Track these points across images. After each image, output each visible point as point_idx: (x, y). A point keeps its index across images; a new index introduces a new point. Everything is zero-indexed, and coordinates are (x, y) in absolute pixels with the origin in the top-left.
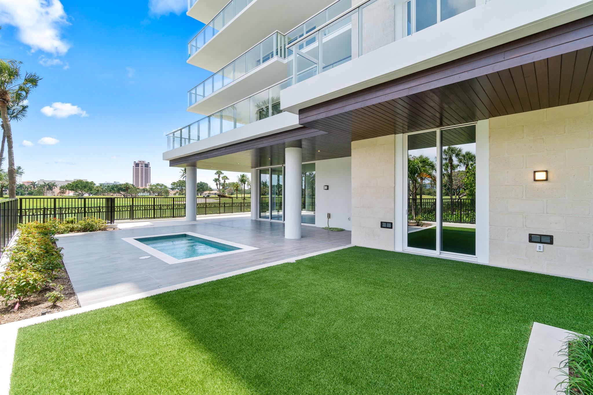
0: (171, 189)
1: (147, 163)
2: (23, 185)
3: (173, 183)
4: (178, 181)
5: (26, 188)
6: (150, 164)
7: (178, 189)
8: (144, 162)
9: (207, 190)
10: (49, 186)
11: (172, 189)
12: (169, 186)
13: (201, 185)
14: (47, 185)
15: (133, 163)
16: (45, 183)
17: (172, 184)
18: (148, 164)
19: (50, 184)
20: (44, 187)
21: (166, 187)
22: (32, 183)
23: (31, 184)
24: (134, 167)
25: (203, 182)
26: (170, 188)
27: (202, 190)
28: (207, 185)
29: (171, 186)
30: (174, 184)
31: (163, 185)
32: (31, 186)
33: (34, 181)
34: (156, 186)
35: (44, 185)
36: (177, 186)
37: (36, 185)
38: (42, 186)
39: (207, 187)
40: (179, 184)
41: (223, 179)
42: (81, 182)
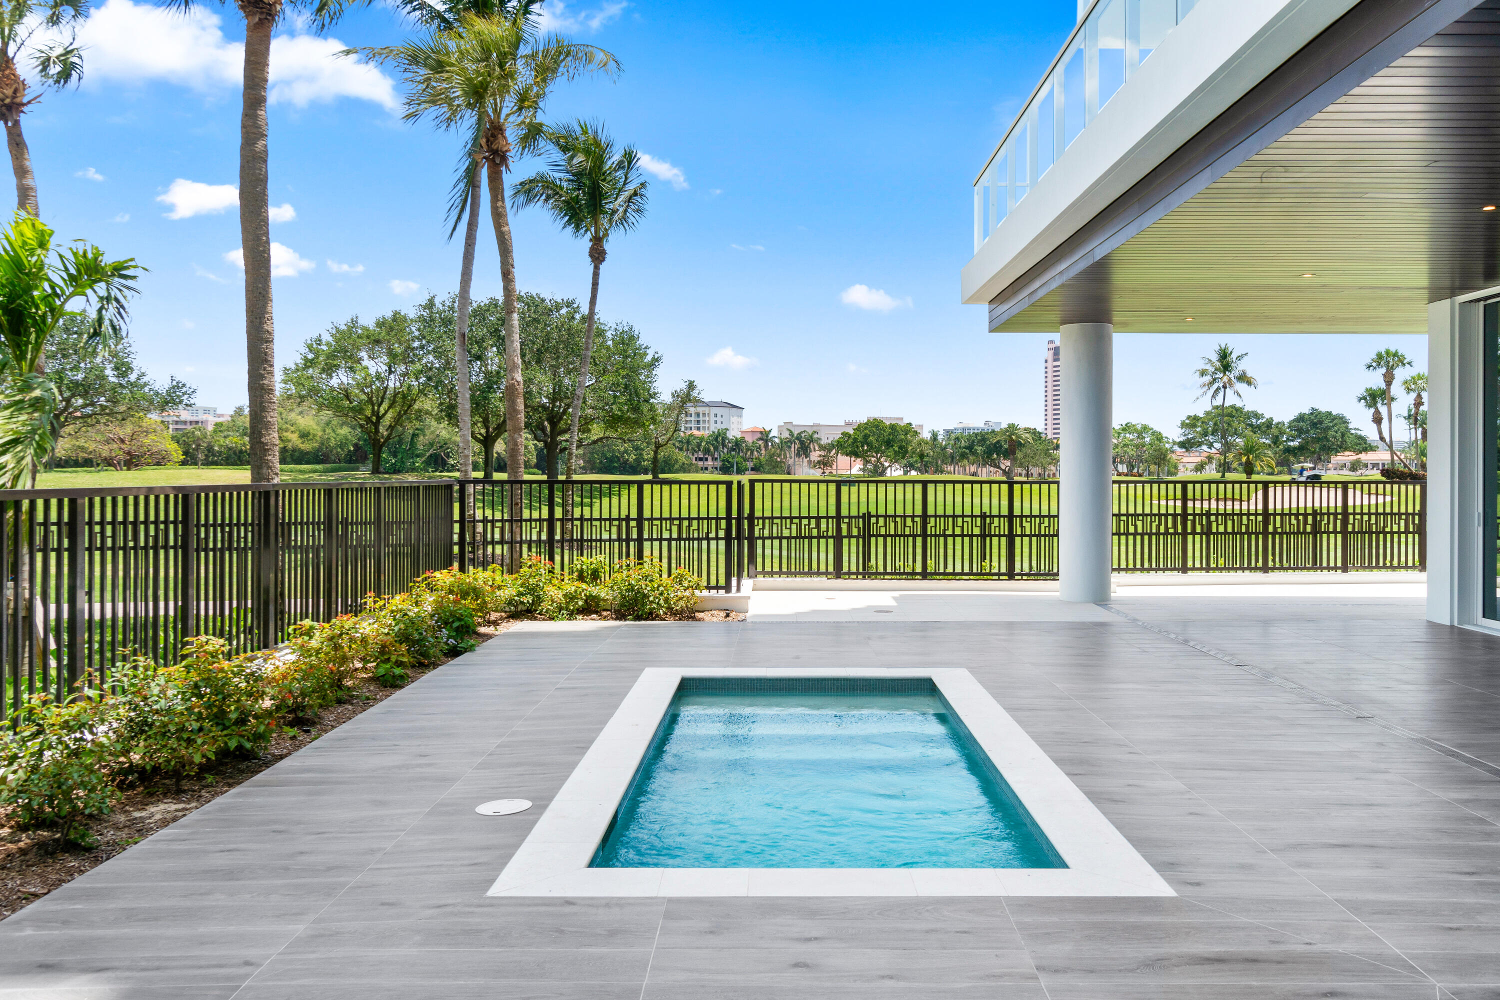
0: (1182, 445)
2: (743, 439)
3: (1189, 417)
4: (1209, 410)
5: (747, 450)
7: (1211, 446)
9: (1342, 447)
10: (802, 443)
11: (1187, 445)
12: (1173, 433)
13: (1314, 425)
14: (797, 438)
15: (1046, 346)
16: (791, 433)
17: (1183, 425)
19: (803, 436)
20: (790, 447)
21: (1158, 437)
22: (761, 433)
23: (759, 436)
24: (1050, 361)
25: (1323, 409)
26: (1174, 443)
27: (1317, 446)
28: (1346, 422)
29: (1181, 431)
30: (1192, 422)
31: (1145, 428)
32: (760, 442)
33: (767, 429)
34: (1119, 434)
35: (790, 441)
36: (1205, 434)
37: (771, 440)
38: (785, 444)
39: (1343, 435)
40: (1215, 424)
41: (1409, 390)
42: (875, 425)
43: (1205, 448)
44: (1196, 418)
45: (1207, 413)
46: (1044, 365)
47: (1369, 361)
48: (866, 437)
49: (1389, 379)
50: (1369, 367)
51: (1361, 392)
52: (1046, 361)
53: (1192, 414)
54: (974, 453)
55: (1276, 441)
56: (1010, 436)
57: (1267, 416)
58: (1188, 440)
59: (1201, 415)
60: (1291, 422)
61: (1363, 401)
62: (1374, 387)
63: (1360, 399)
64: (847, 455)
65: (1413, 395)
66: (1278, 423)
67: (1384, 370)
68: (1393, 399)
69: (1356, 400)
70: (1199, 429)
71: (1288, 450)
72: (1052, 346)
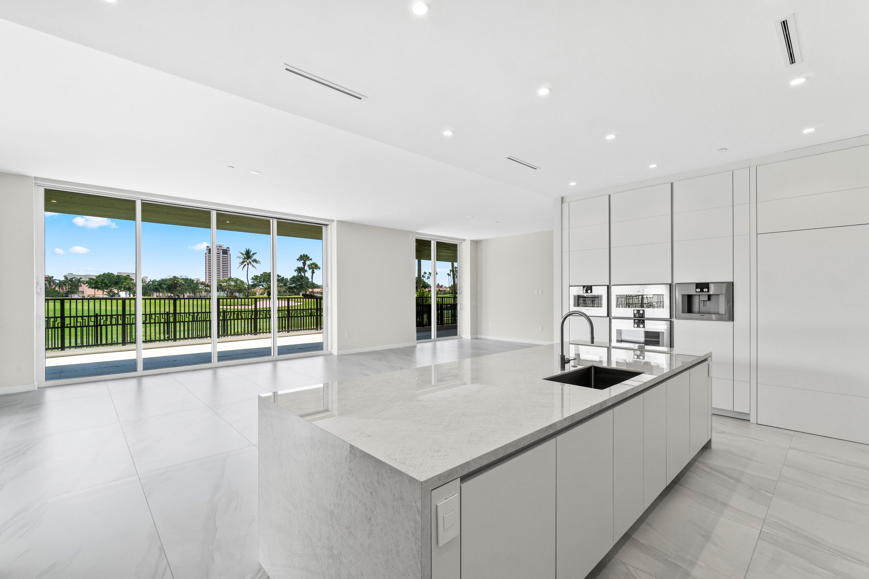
0: (253, 286)
1: (226, 248)
3: (255, 276)
4: (262, 273)
6: (230, 249)
8: (221, 247)
10: (73, 283)
14: (70, 281)
15: (206, 248)
16: (67, 279)
17: (252, 279)
18: (228, 249)
19: (74, 279)
20: (66, 285)
21: (242, 282)
26: (250, 285)
29: (252, 281)
30: (255, 279)
31: (237, 279)
33: (51, 275)
34: (227, 281)
35: (66, 282)
36: (260, 282)
37: (53, 281)
38: (61, 284)
39: (307, 283)
40: (264, 279)
41: (310, 269)
42: (109, 276)
43: (261, 287)
44: (257, 276)
45: (261, 275)
46: (205, 255)
47: (298, 258)
48: (103, 280)
49: (304, 264)
50: (298, 260)
51: (296, 268)
52: (206, 254)
53: (256, 275)
54: (162, 288)
55: (285, 285)
56: (174, 281)
57: (282, 276)
58: (255, 284)
59: (259, 275)
60: (290, 279)
61: (297, 271)
62: (300, 266)
63: (295, 271)
64: (92, 288)
65: (311, 270)
66: (286, 279)
67: (303, 261)
68: (306, 271)
69: (294, 271)
70: (258, 280)
71: (290, 288)
72: (209, 248)
